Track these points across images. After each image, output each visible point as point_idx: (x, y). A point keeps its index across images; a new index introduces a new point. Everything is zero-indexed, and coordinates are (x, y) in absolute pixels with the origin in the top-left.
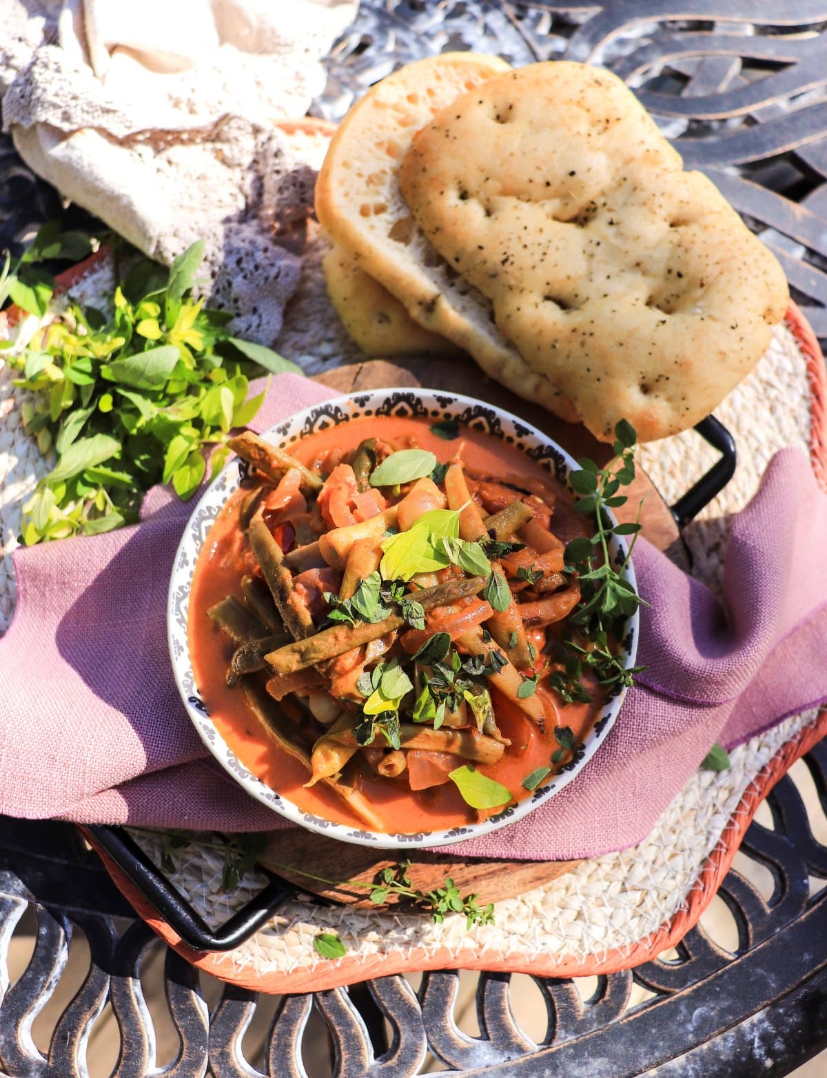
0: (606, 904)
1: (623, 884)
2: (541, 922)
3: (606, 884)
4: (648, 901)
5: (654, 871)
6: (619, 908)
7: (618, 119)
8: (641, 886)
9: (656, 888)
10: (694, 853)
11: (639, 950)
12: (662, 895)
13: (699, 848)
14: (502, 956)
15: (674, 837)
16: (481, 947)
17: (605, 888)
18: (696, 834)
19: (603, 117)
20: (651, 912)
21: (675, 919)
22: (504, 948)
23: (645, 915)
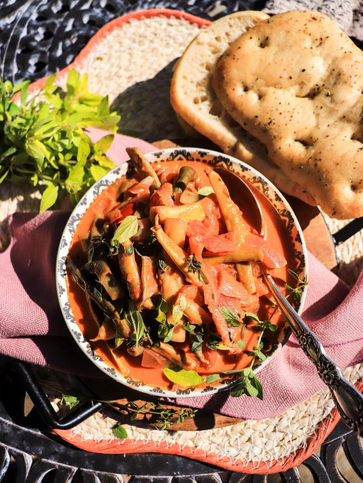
0: (264, 436)
1: (275, 427)
2: (229, 440)
3: (266, 426)
4: (286, 439)
5: (292, 423)
6: (271, 440)
7: (327, 37)
8: (284, 430)
9: (292, 433)
10: (315, 418)
11: (277, 465)
12: (293, 438)
13: (319, 415)
14: (205, 454)
15: (306, 408)
16: (196, 447)
17: (265, 428)
18: (318, 408)
20: (287, 445)
21: (299, 451)
22: (207, 450)
23: (283, 446)
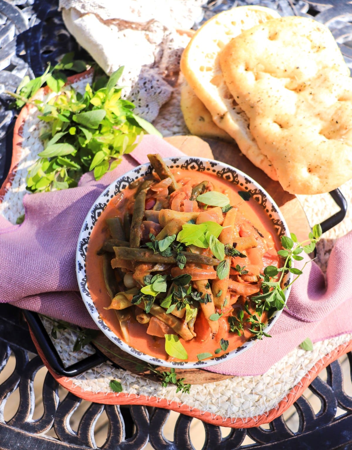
0: (242, 397)
1: (252, 390)
2: (211, 398)
3: (244, 389)
4: (261, 400)
5: (267, 388)
6: (247, 400)
7: (325, 48)
8: (260, 393)
9: (266, 396)
10: (287, 385)
11: (251, 421)
12: (268, 400)
13: (290, 382)
14: (190, 408)
15: (280, 375)
16: (182, 403)
17: (243, 390)
18: (290, 376)
19: (318, 45)
20: (261, 406)
21: (271, 412)
22: (192, 406)
23: (258, 406)
